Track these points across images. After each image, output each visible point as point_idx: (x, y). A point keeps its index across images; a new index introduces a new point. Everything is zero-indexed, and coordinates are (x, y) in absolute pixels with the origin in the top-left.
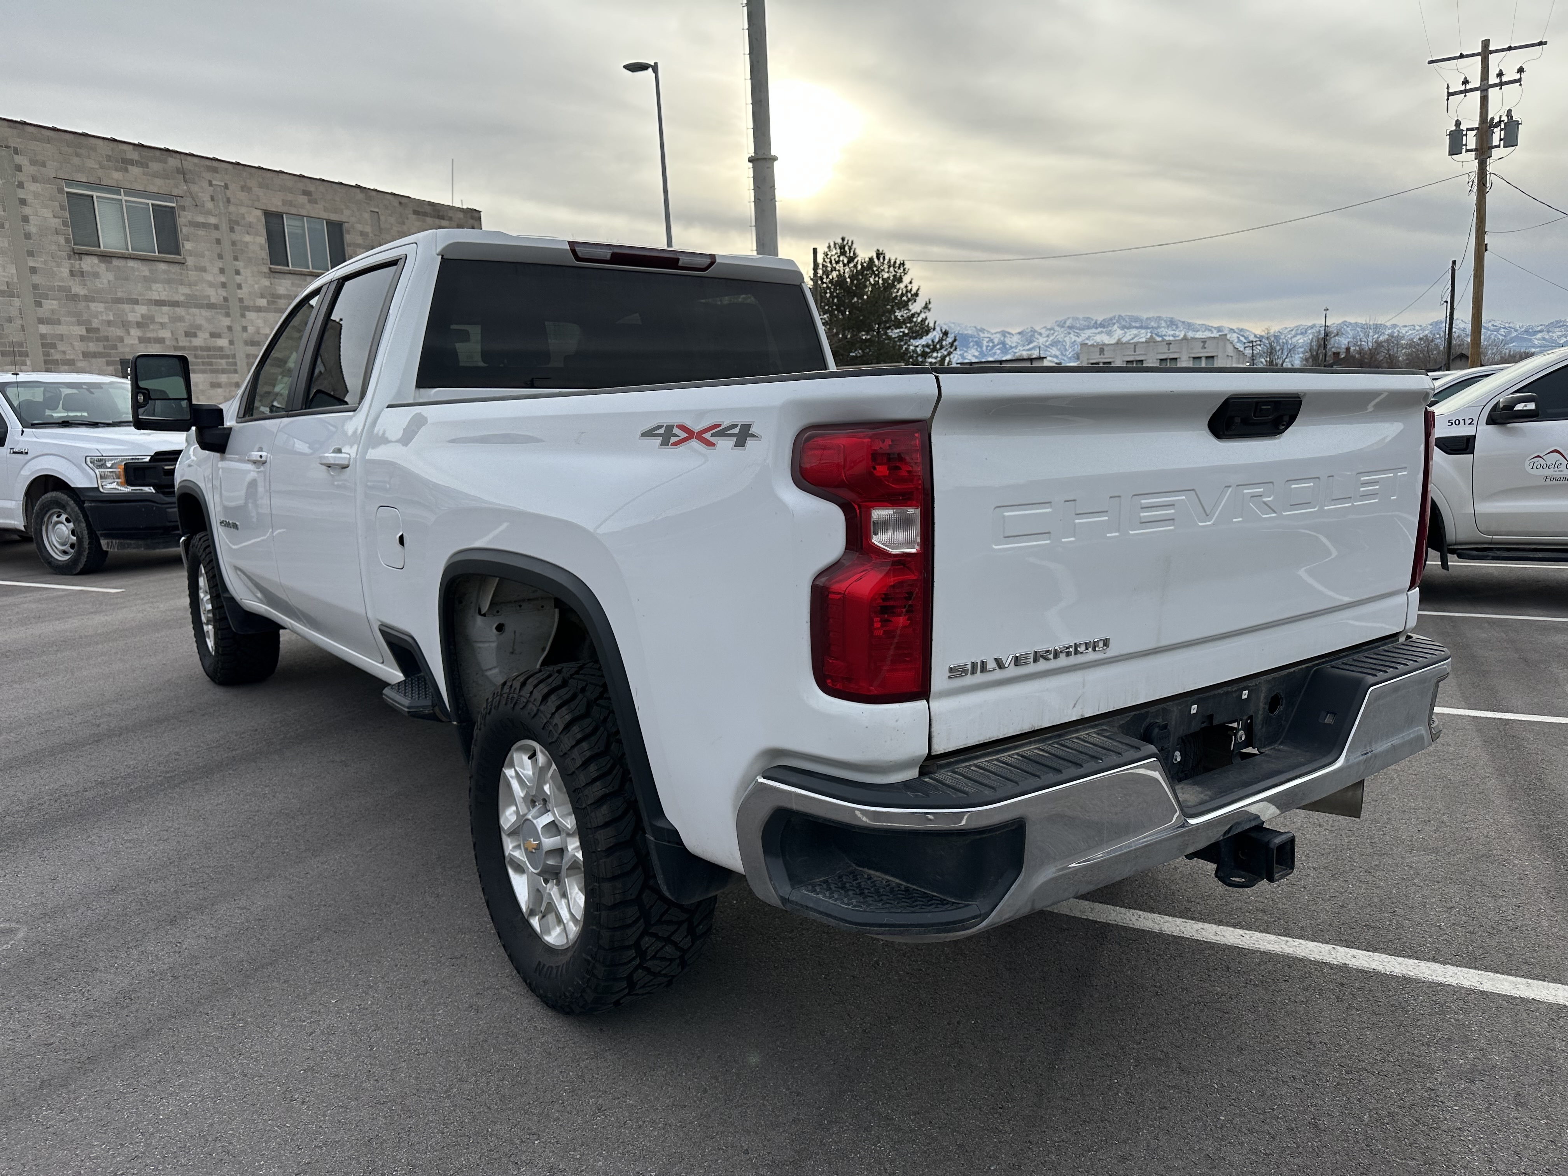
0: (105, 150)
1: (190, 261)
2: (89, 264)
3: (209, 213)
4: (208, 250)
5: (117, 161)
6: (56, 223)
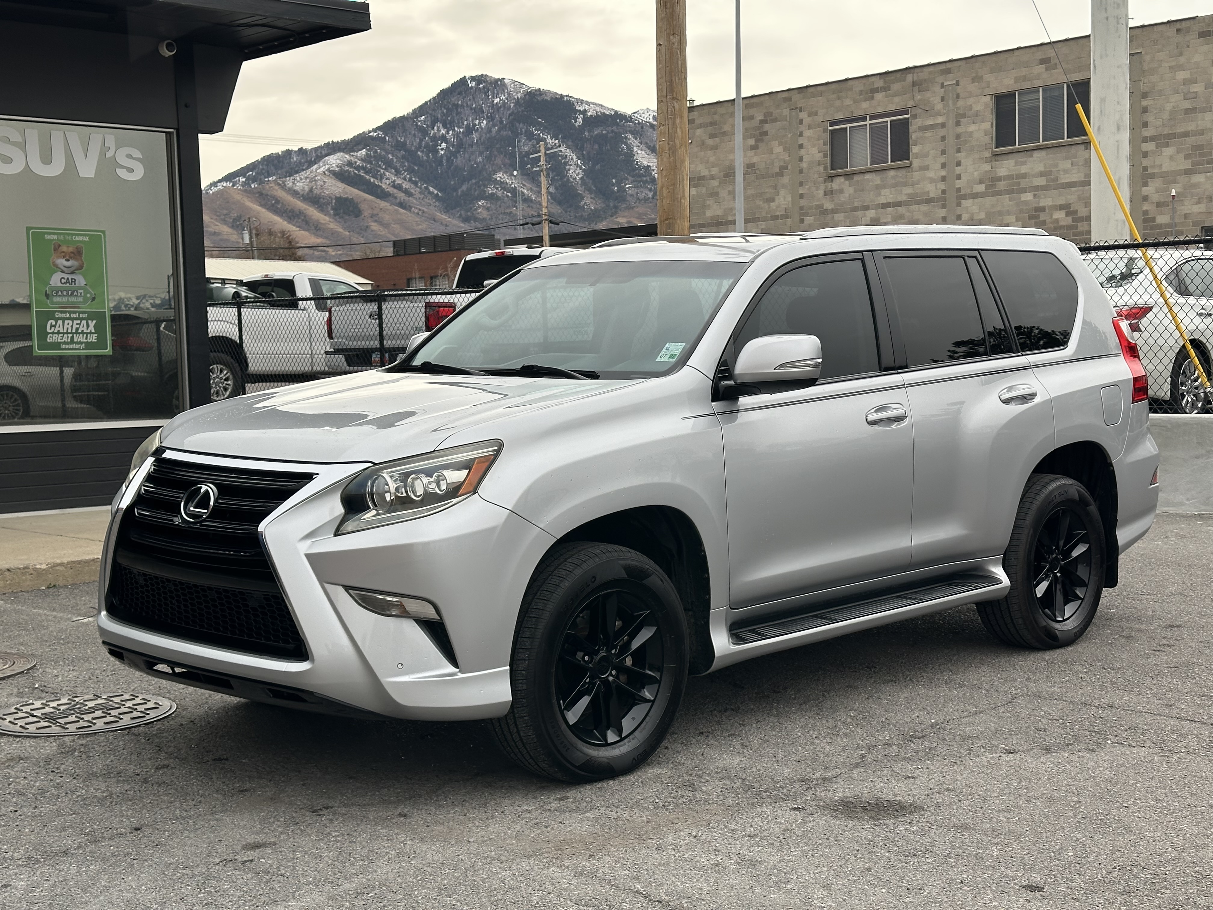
0: (858, 86)
1: (916, 163)
2: (838, 183)
3: (939, 114)
4: (933, 149)
5: (867, 93)
6: (819, 156)
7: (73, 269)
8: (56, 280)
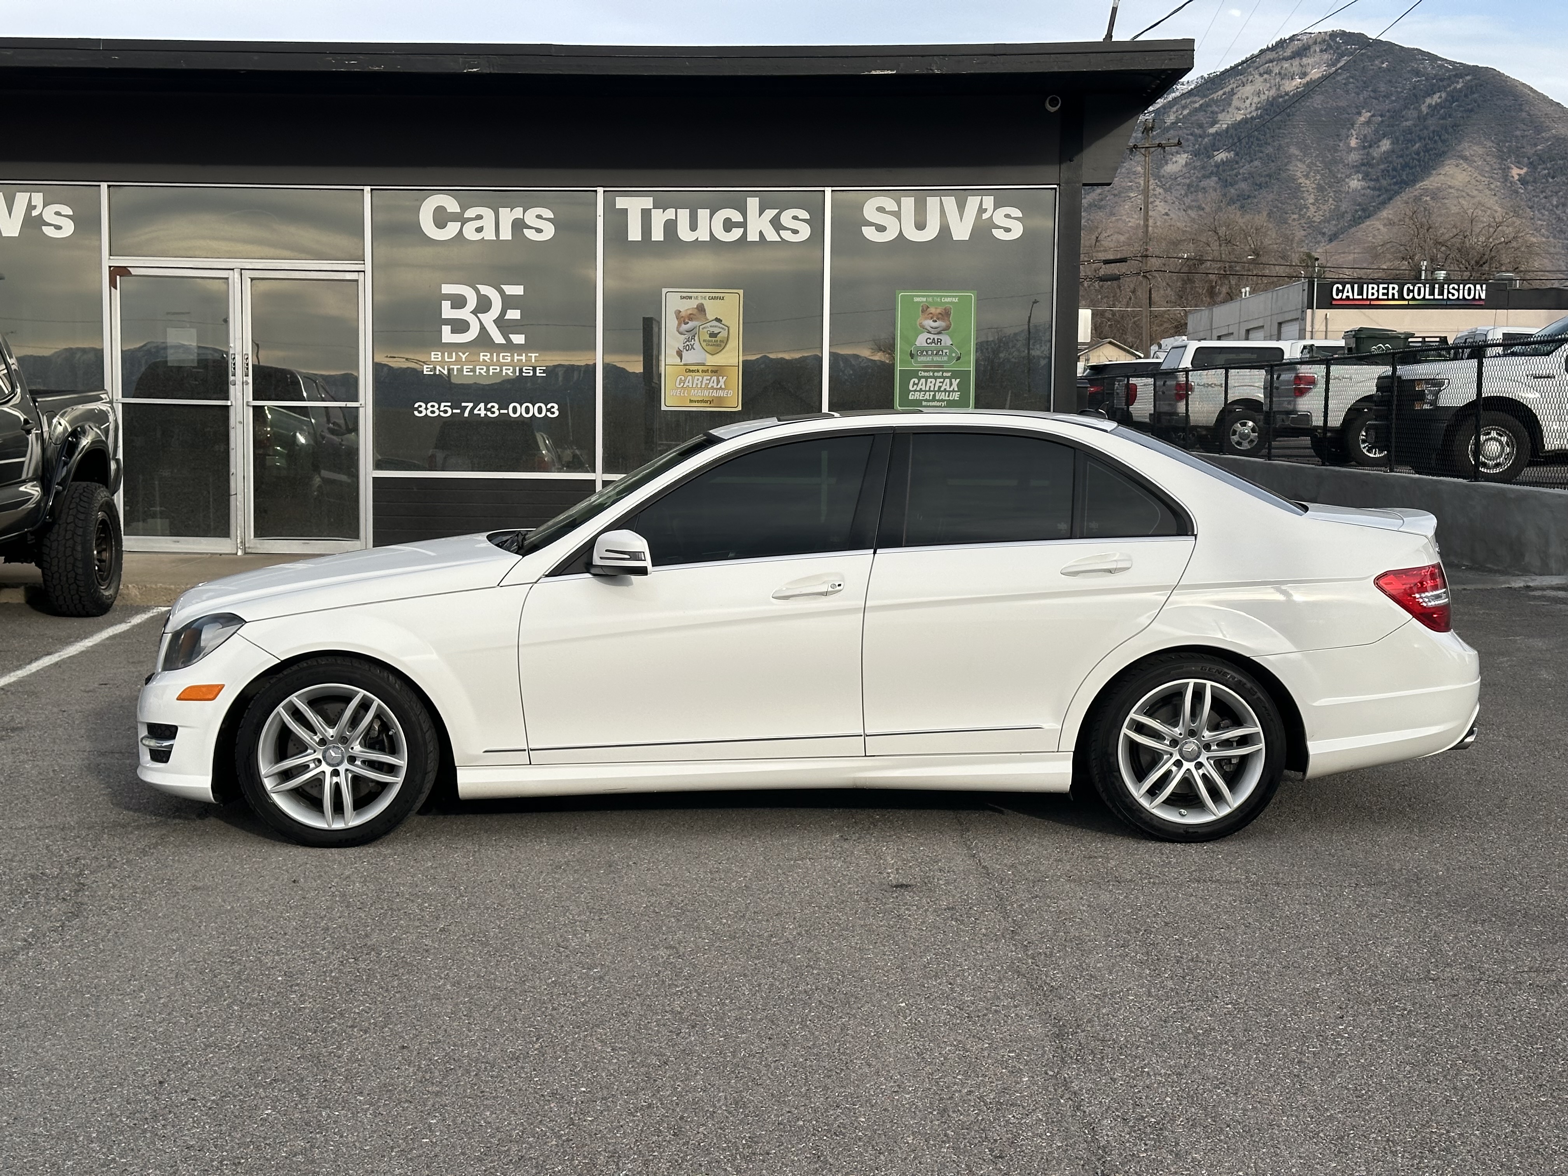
7: (939, 330)
8: (921, 340)
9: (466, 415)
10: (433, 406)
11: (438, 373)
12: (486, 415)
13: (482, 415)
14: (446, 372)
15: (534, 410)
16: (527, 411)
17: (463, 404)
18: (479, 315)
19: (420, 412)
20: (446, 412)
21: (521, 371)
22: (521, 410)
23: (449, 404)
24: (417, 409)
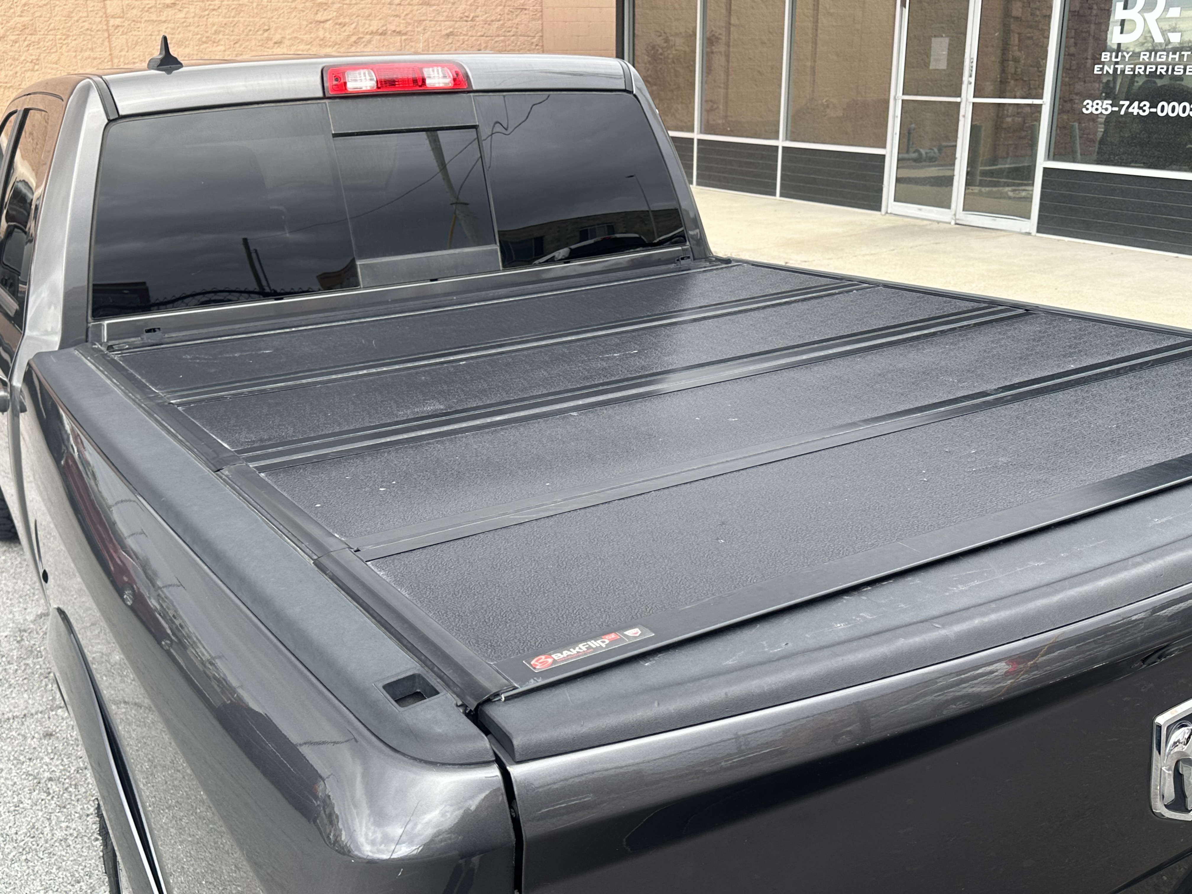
9: (1122, 113)
10: (1097, 104)
11: (1105, 72)
12: (1138, 113)
13: (1135, 114)
14: (1111, 72)
15: (1179, 109)
16: (1173, 111)
17: (1122, 103)
18: (1146, 15)
19: (1087, 109)
20: (1106, 109)
21: (1173, 70)
22: (1168, 109)
23: (1110, 102)
24: (1085, 106)
